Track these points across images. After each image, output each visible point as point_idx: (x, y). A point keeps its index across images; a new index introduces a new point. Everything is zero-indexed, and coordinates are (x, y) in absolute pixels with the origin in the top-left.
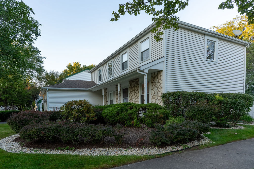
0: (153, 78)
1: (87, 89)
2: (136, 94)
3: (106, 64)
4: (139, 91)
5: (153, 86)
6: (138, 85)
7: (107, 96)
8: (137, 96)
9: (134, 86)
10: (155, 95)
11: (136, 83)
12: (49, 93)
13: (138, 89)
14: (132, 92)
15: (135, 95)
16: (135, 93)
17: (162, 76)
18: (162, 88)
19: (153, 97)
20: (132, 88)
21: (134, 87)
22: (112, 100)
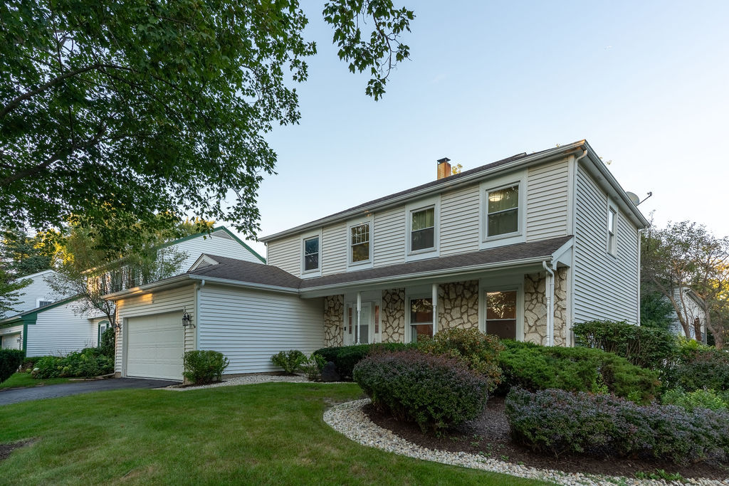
0: (534, 282)
1: (297, 290)
2: (465, 317)
3: (343, 226)
4: (477, 310)
5: (534, 302)
6: (476, 296)
7: (343, 313)
8: (469, 321)
9: (463, 297)
10: (538, 323)
11: (469, 289)
12: (204, 294)
13: (473, 305)
14: (451, 310)
15: (461, 318)
16: (462, 314)
17: (564, 282)
18: (565, 309)
19: (533, 329)
20: (450, 300)
21: (460, 298)
22: (367, 326)
